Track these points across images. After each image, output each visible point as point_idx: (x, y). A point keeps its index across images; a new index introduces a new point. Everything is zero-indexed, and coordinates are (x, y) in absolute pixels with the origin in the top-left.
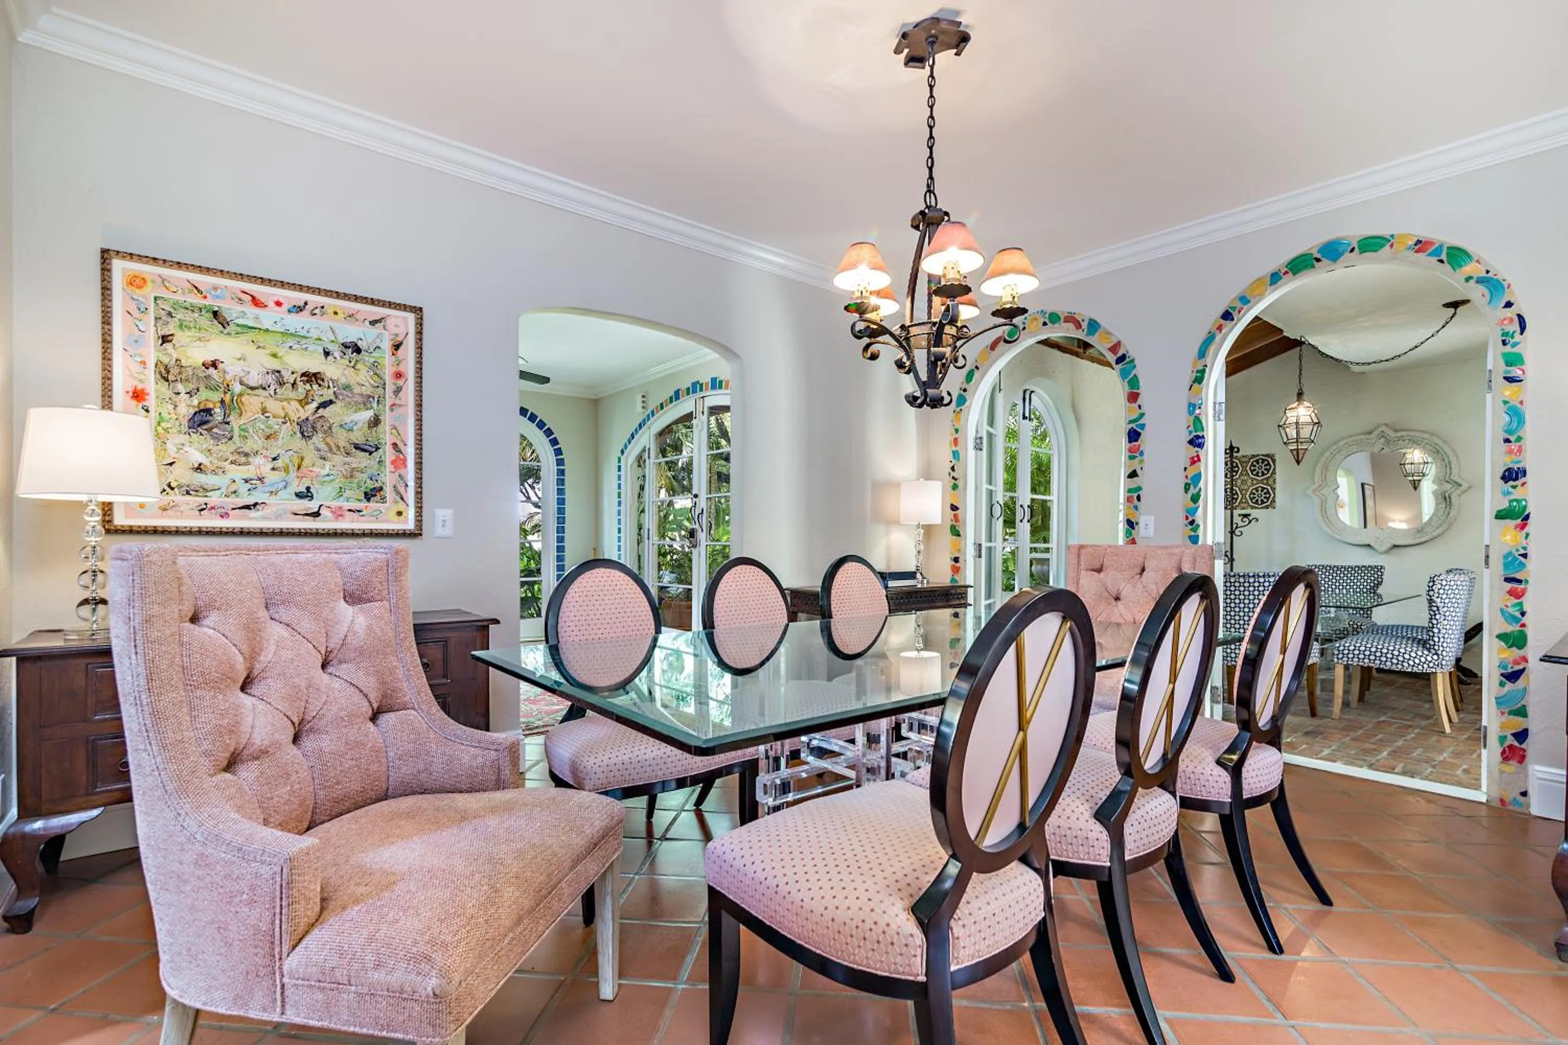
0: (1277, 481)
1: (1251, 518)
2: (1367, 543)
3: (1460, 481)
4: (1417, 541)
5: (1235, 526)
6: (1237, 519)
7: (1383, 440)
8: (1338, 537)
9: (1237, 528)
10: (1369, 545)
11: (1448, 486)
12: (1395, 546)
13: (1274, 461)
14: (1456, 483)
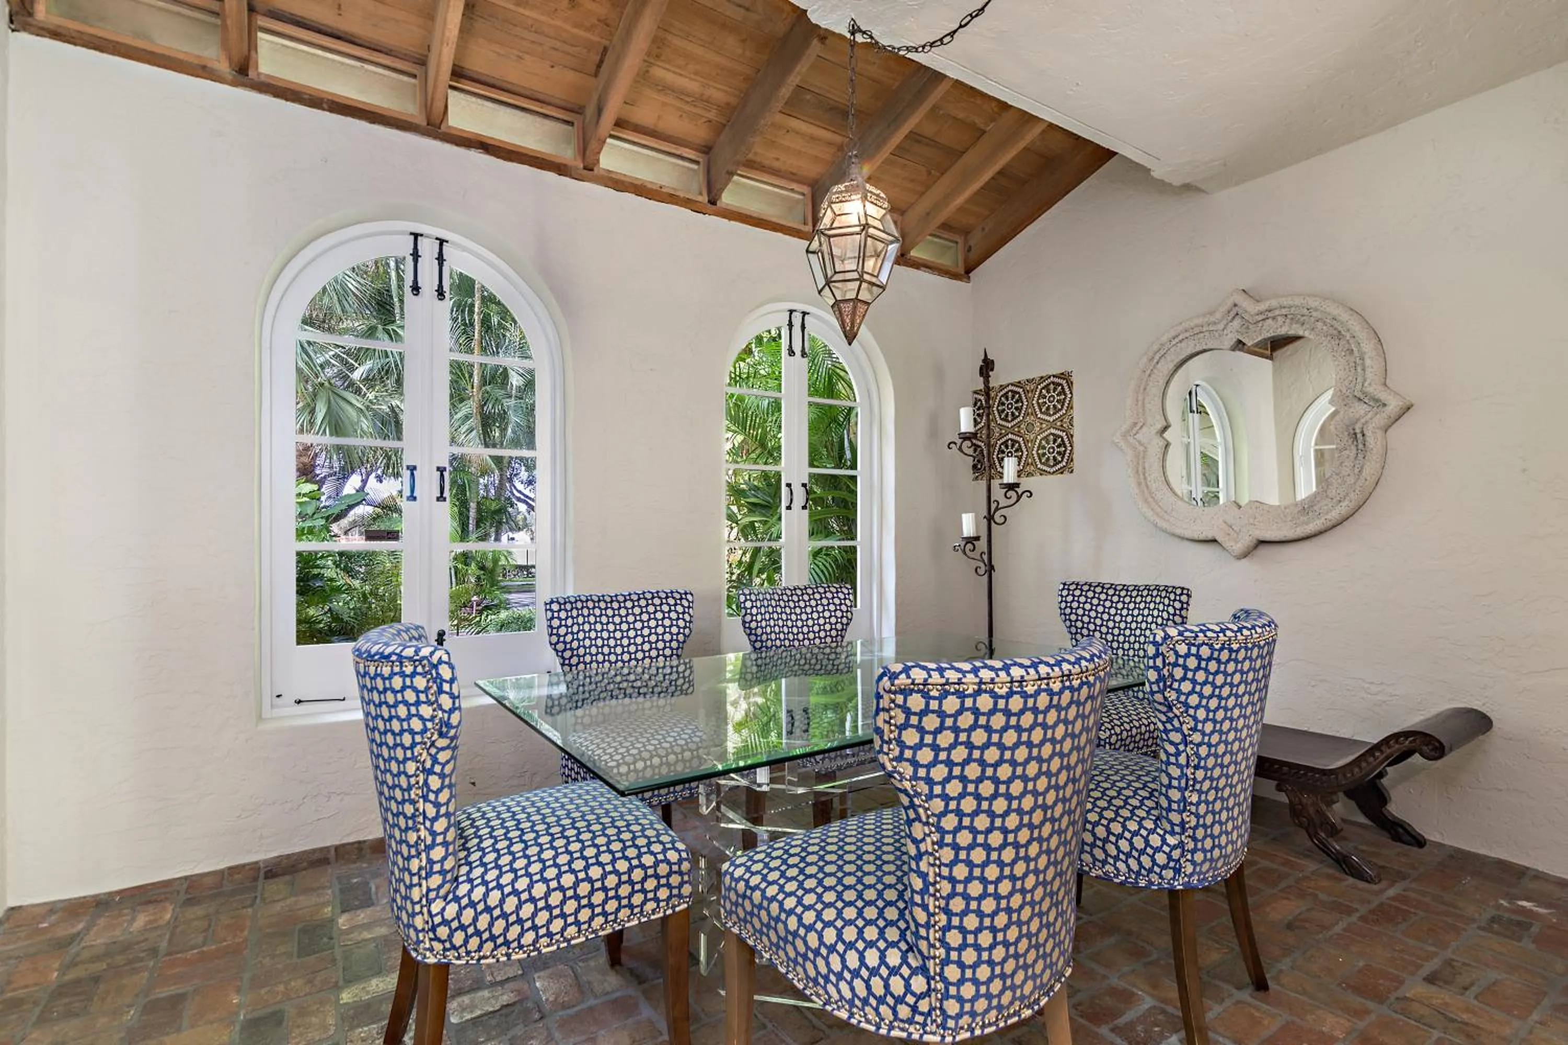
0: (1075, 422)
1: (1020, 491)
2: (1210, 537)
3: (1383, 395)
4: (1300, 532)
5: (993, 506)
6: (998, 493)
7: (1237, 323)
8: (1165, 525)
9: (997, 509)
10: (1214, 541)
11: (1361, 409)
12: (1262, 543)
13: (1070, 385)
14: (1377, 400)
